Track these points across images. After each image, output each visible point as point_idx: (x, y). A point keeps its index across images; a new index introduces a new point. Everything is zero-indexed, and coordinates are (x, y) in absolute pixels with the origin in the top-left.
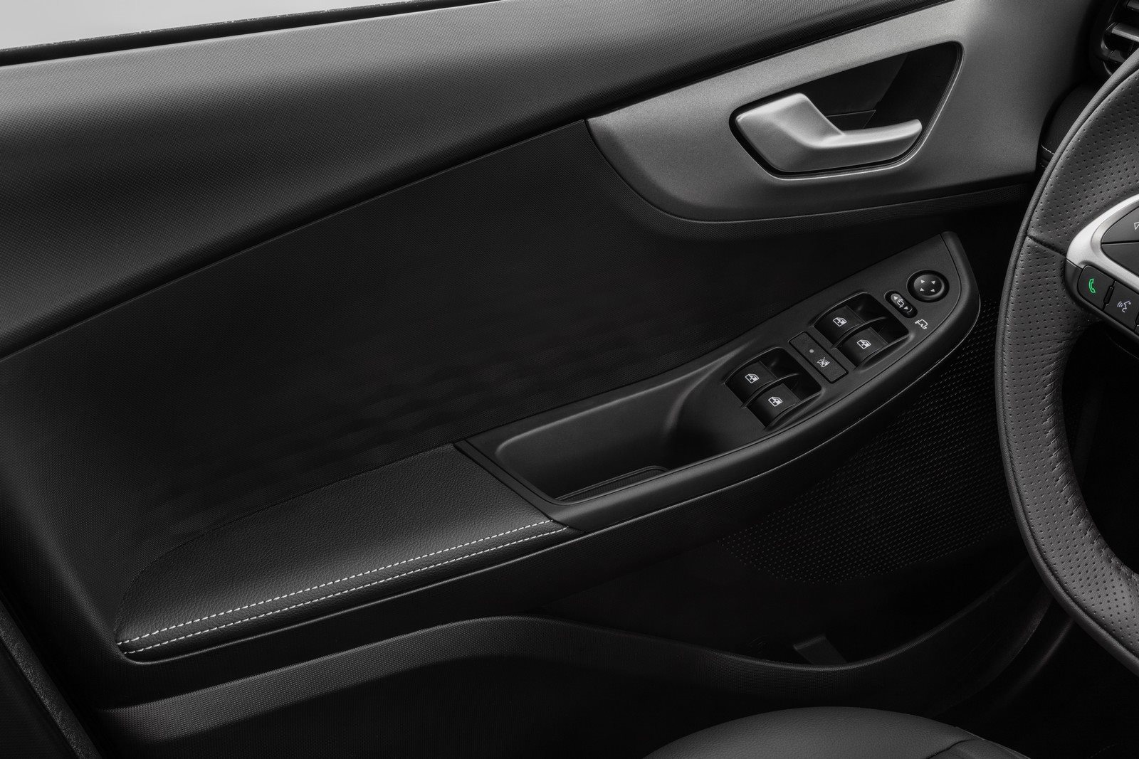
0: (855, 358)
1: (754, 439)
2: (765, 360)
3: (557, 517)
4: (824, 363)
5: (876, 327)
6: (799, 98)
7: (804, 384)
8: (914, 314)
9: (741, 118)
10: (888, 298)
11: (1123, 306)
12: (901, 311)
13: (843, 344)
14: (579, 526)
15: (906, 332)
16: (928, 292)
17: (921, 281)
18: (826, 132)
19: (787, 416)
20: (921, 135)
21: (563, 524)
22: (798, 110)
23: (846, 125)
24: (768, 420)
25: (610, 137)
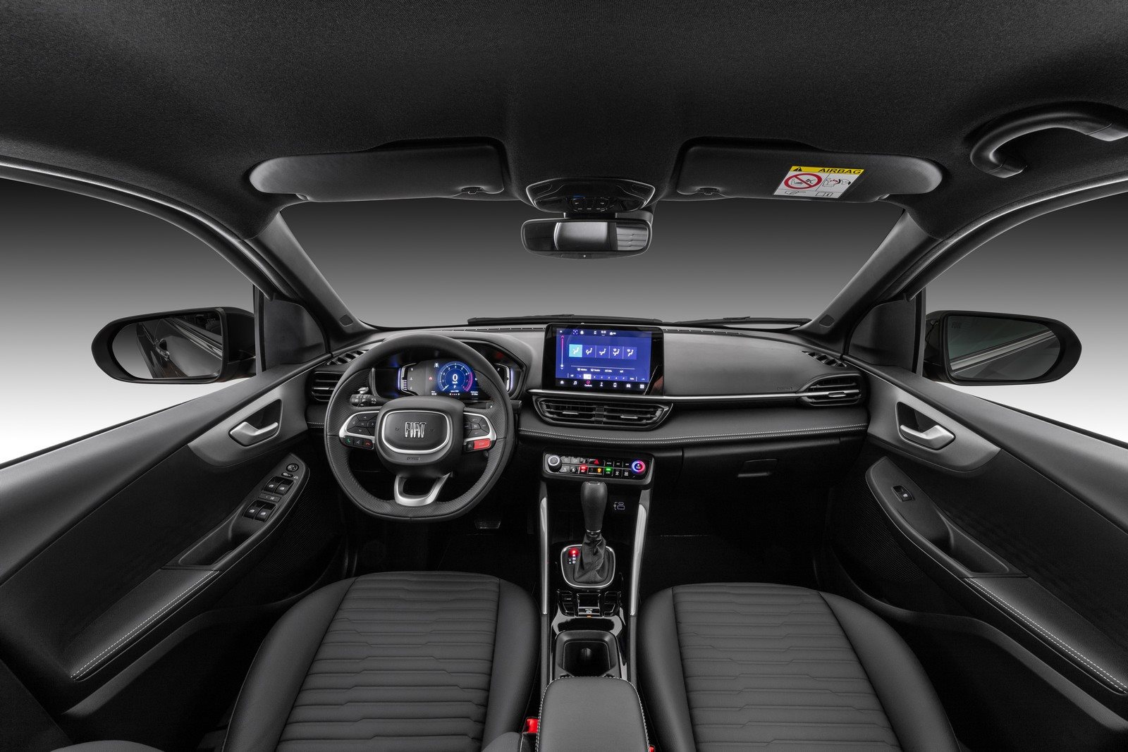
0: (282, 494)
1: (262, 526)
2: (253, 505)
3: (214, 569)
4: (273, 498)
5: (283, 483)
6: (245, 423)
7: (270, 506)
8: (292, 476)
9: (231, 433)
10: (282, 475)
11: (358, 442)
12: (288, 477)
13: (275, 491)
14: (222, 570)
15: (292, 481)
16: (293, 469)
17: (290, 467)
18: (255, 431)
19: (268, 517)
20: (278, 426)
21: (217, 571)
22: (245, 426)
23: (259, 428)
24: (263, 520)
25: (196, 448)
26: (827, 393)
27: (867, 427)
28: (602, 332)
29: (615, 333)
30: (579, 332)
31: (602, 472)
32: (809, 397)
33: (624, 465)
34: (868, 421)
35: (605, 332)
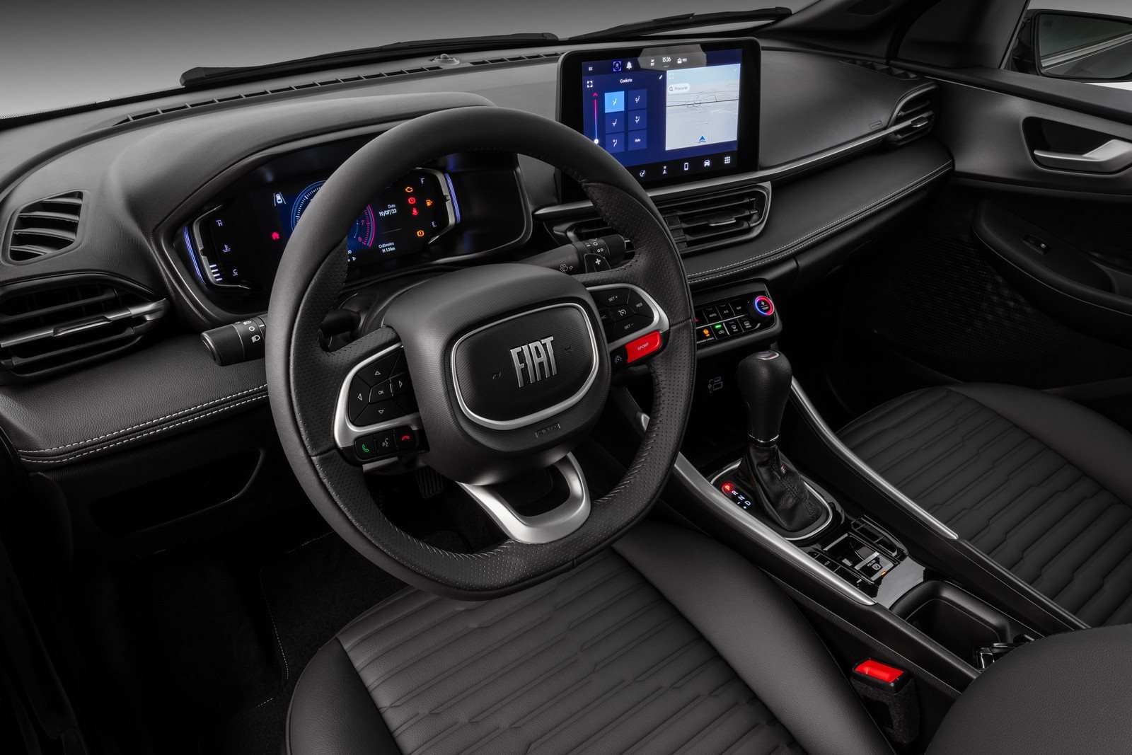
26: (908, 123)
27: (954, 166)
28: (664, 60)
29: (685, 60)
30: (624, 65)
31: (711, 335)
32: (896, 132)
33: (735, 310)
34: (951, 157)
35: (669, 59)
